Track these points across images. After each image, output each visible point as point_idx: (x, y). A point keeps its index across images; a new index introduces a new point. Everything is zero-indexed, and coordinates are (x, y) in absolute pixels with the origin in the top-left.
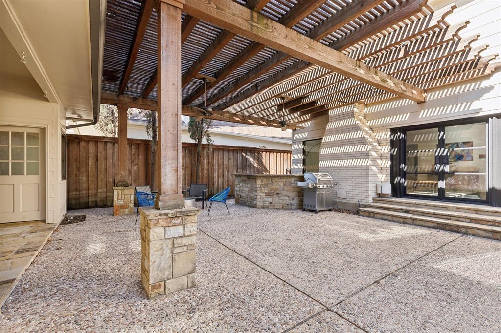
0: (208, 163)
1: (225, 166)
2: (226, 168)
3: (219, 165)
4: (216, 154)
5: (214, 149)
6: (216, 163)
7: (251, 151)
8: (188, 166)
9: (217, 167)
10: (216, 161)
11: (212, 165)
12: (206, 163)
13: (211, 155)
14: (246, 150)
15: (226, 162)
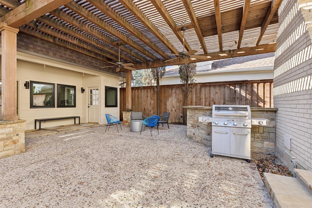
0: (196, 97)
1: (211, 99)
2: (213, 101)
3: (206, 99)
4: (203, 90)
5: (201, 86)
6: (203, 97)
7: (241, 84)
8: (182, 100)
9: (204, 100)
10: (203, 96)
11: (200, 99)
12: (195, 97)
13: (198, 91)
14: (236, 84)
15: (212, 96)
